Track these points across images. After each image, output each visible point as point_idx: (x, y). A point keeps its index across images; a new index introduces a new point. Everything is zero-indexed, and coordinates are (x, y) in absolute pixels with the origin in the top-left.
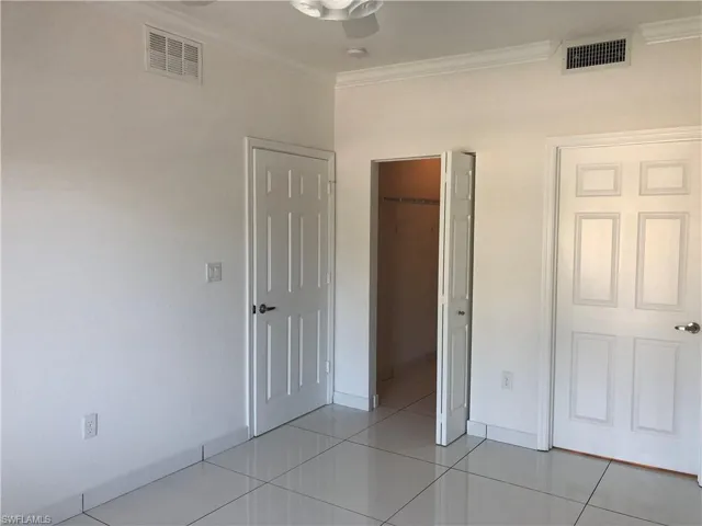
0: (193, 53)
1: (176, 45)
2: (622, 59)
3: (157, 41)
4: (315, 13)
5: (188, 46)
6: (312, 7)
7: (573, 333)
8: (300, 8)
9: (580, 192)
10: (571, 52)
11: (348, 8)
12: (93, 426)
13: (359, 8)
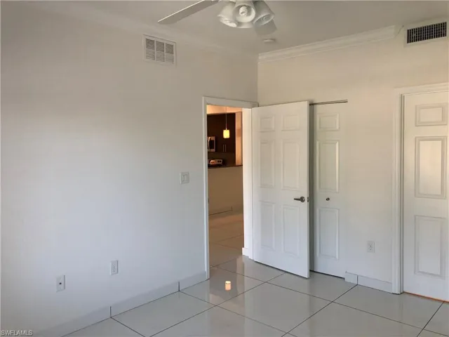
0: (170, 48)
1: (161, 45)
2: (444, 35)
3: (150, 43)
4: (234, 25)
5: (167, 45)
6: (231, 22)
7: (415, 216)
8: (225, 23)
9: (418, 124)
10: (410, 32)
11: (253, 21)
12: (116, 267)
13: (260, 20)
